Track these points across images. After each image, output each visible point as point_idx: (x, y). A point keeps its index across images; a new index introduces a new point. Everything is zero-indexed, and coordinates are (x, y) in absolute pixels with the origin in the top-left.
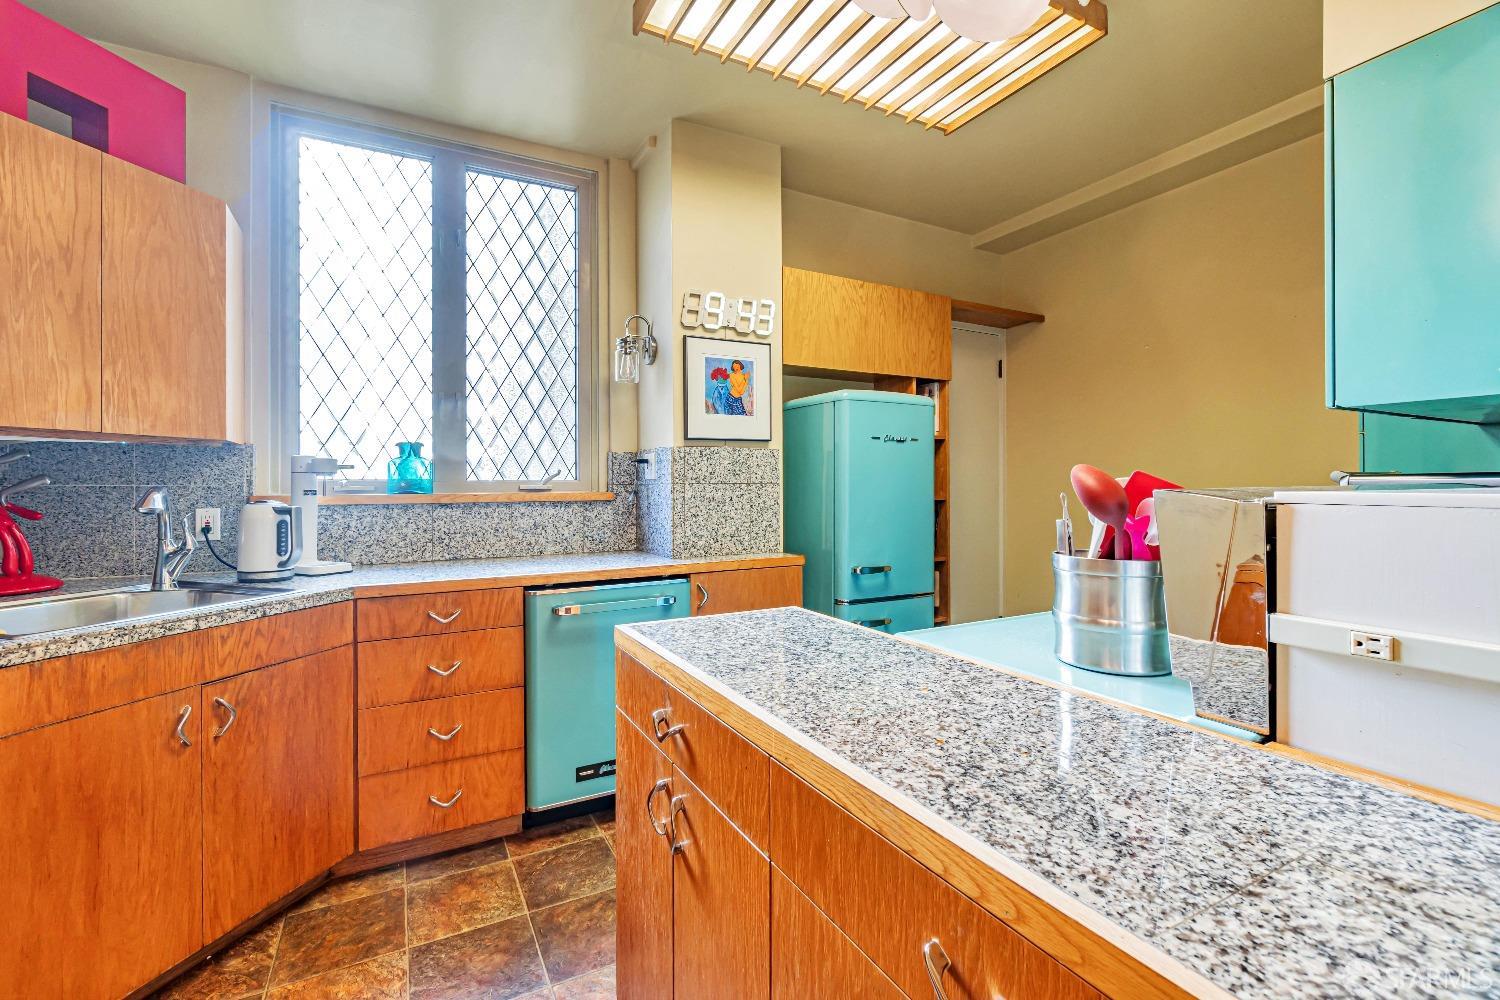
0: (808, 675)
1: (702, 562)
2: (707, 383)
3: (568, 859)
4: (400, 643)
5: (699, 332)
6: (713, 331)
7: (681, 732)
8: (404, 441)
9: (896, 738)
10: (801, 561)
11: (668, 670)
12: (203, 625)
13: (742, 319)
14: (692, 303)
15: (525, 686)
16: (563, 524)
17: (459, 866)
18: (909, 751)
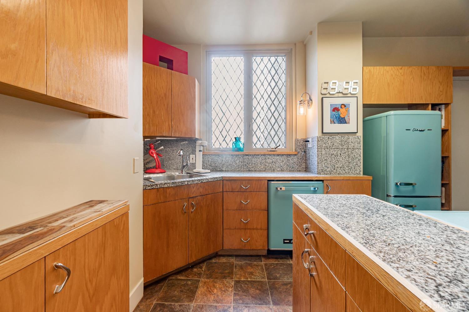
0: (366, 222)
1: (328, 176)
2: (331, 113)
3: (280, 267)
4: (234, 193)
5: (328, 95)
6: (333, 94)
7: (313, 234)
8: (237, 137)
9: (409, 256)
10: (370, 178)
11: (309, 211)
12: (189, 183)
13: (345, 89)
14: (325, 86)
15: (268, 211)
16: (281, 161)
17: (249, 260)
18: (416, 263)
